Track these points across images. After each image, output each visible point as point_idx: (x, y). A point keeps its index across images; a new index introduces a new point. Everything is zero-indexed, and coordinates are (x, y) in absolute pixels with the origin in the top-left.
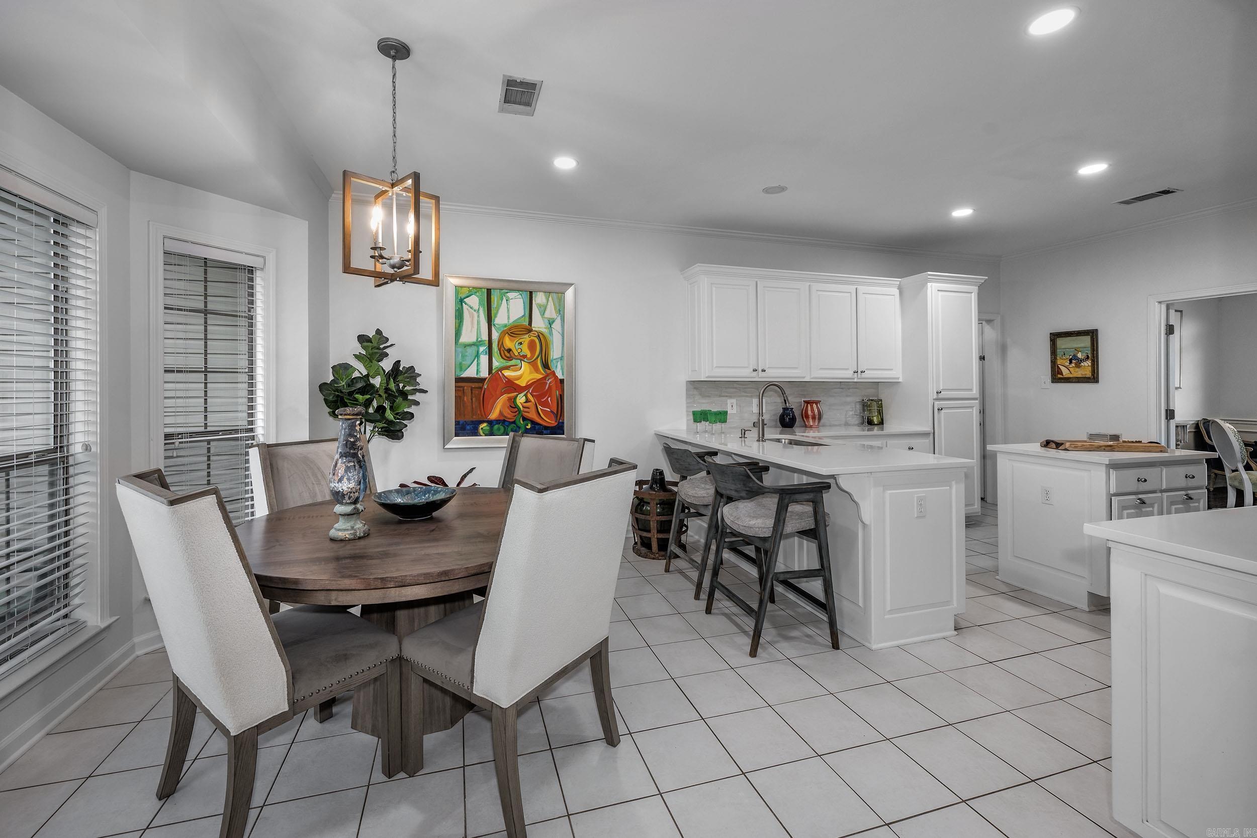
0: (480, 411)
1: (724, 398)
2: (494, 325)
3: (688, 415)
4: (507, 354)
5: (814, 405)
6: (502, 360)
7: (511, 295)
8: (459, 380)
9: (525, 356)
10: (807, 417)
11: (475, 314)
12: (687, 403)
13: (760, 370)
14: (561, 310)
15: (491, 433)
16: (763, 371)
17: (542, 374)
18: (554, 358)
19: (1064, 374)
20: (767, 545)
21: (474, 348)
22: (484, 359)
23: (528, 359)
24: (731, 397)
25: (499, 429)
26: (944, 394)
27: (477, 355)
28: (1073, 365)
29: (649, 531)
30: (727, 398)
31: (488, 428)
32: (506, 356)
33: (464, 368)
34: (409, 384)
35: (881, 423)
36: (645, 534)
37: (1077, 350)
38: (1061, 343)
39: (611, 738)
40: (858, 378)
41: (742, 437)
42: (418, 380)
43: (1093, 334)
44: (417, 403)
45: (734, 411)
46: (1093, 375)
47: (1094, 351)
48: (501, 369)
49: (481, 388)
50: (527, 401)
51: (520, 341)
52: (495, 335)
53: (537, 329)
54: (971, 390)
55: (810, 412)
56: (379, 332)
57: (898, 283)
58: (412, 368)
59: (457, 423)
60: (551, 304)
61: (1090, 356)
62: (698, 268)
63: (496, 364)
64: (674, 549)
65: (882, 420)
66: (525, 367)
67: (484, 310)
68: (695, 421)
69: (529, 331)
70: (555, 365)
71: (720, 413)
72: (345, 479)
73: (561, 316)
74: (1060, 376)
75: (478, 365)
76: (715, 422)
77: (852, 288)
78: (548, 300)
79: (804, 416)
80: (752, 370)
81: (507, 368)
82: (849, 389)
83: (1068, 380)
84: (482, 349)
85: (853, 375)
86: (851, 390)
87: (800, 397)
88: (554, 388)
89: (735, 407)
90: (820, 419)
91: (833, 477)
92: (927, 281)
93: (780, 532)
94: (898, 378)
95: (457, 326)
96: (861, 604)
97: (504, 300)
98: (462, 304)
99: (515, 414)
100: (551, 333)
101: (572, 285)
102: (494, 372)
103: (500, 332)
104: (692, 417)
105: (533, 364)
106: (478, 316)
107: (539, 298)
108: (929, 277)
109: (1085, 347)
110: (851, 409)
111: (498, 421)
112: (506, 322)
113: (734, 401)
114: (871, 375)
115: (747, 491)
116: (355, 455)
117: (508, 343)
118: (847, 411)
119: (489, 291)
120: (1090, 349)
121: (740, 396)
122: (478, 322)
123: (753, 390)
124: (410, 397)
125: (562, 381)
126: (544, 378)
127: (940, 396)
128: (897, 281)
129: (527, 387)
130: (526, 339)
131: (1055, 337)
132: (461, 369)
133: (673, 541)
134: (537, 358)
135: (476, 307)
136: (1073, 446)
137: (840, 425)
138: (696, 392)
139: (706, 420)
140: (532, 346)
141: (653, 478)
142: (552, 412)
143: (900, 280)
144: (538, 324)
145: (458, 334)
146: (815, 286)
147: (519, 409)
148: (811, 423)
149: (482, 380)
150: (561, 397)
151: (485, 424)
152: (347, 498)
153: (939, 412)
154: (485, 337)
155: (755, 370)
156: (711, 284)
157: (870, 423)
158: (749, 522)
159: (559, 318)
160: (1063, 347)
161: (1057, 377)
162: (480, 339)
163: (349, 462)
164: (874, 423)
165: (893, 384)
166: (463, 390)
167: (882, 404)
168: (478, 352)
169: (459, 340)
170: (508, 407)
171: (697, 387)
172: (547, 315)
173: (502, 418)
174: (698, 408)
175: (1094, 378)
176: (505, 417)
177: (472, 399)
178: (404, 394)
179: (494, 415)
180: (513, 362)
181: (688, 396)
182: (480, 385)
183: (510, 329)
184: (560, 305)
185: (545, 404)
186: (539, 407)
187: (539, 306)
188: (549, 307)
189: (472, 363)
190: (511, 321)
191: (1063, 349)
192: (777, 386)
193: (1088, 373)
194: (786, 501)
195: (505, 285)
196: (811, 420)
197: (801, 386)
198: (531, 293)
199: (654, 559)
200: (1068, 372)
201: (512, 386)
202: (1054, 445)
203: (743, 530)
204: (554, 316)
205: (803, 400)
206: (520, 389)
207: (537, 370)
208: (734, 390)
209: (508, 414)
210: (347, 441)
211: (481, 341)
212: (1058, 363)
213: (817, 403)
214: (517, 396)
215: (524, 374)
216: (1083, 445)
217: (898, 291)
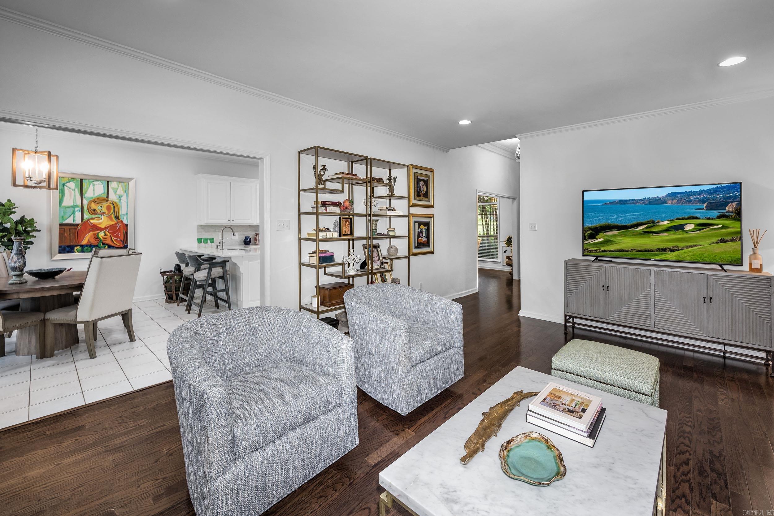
0: (76, 240)
2: (85, 197)
3: (196, 240)
4: (93, 212)
6: (89, 215)
7: (95, 183)
8: (61, 225)
9: (104, 213)
11: (73, 192)
12: (198, 235)
14: (126, 191)
15: (83, 251)
16: (233, 221)
17: (115, 222)
18: (122, 214)
20: (205, 283)
21: (72, 209)
22: (78, 215)
23: (106, 214)
24: (216, 232)
25: (87, 249)
27: (74, 212)
29: (172, 291)
30: (214, 232)
31: (80, 249)
32: (92, 213)
33: (64, 218)
34: (30, 227)
36: (169, 293)
39: (132, 339)
41: (217, 249)
42: (35, 225)
44: (34, 237)
48: (89, 220)
49: (76, 229)
50: (106, 235)
51: (101, 205)
52: (85, 203)
53: (112, 200)
55: (257, 238)
56: (9, 201)
58: (32, 220)
59: (60, 247)
60: (120, 187)
62: (200, 175)
63: (86, 216)
66: (104, 218)
67: (78, 190)
68: (198, 242)
69: (107, 200)
70: (123, 217)
71: (210, 239)
72: (17, 262)
73: (126, 194)
75: (74, 217)
78: (118, 186)
79: (255, 240)
81: (93, 219)
84: (76, 209)
88: (122, 229)
91: (230, 257)
93: (209, 277)
95: (60, 197)
97: (91, 185)
98: (64, 186)
99: (97, 242)
100: (120, 202)
101: (133, 179)
102: (84, 221)
103: (88, 201)
105: (110, 217)
106: (75, 193)
107: (113, 185)
111: (87, 246)
112: (92, 196)
113: (219, 233)
115: (197, 264)
116: (21, 254)
117: (93, 206)
119: (82, 181)
122: (75, 196)
124: (31, 234)
125: (127, 225)
126: (116, 224)
129: (106, 228)
130: (105, 205)
132: (63, 219)
134: (112, 214)
135: (73, 187)
138: (202, 230)
140: (108, 208)
141: (175, 269)
142: (121, 240)
144: (112, 197)
145: (61, 201)
147: (100, 240)
148: (258, 243)
149: (77, 225)
150: (127, 233)
151: (78, 247)
152: (18, 269)
154: (79, 203)
155: (229, 220)
156: (207, 183)
158: (200, 276)
159: (125, 195)
162: (75, 204)
163: (19, 256)
166: (64, 230)
168: (74, 211)
169: (61, 205)
170: (93, 238)
171: (203, 227)
172: (118, 193)
173: (89, 244)
174: (201, 237)
176: (92, 243)
177: (70, 234)
178: (27, 233)
179: (84, 242)
180: (97, 216)
181: (198, 232)
182: (76, 227)
183: (95, 199)
184: (126, 188)
185: (117, 236)
186: (113, 238)
187: (113, 189)
188: (119, 189)
189: (70, 216)
190: (96, 195)
194: (211, 267)
195: (92, 177)
196: (258, 241)
198: (108, 182)
201: (96, 228)
203: (198, 279)
204: (122, 193)
205: (256, 233)
206: (101, 229)
207: (111, 219)
209: (93, 241)
210: (18, 249)
211: (75, 205)
214: (99, 232)
215: (103, 222)
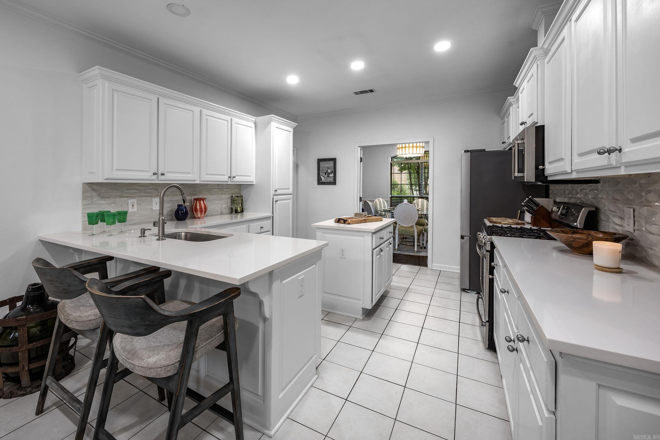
1: (126, 199)
3: (84, 216)
5: (202, 202)
10: (196, 210)
12: (83, 205)
13: (160, 173)
16: (163, 174)
19: (323, 180)
20: (173, 385)
24: (132, 197)
26: (279, 192)
28: (326, 176)
30: (128, 198)
35: (242, 211)
37: (328, 168)
38: (322, 164)
40: (231, 182)
41: (141, 236)
43: (334, 160)
45: (135, 210)
46: (334, 181)
47: (335, 169)
54: (289, 189)
55: (198, 207)
57: (254, 120)
61: (333, 171)
64: (50, 384)
65: (243, 209)
68: (91, 223)
71: (119, 213)
74: (321, 181)
76: (113, 223)
77: (229, 118)
79: (194, 210)
80: (152, 174)
82: (224, 189)
83: (324, 183)
85: (228, 179)
86: (225, 190)
87: (191, 196)
89: (135, 206)
90: (205, 212)
92: (271, 120)
93: (188, 366)
94: (253, 182)
96: (260, 393)
104: (86, 219)
108: (272, 118)
109: (331, 167)
110: (225, 203)
113: (135, 201)
114: (239, 179)
115: (145, 325)
118: (222, 204)
120: (333, 167)
121: (140, 196)
123: (152, 190)
127: (277, 193)
128: (253, 119)
131: (320, 161)
133: (51, 373)
136: (352, 221)
137: (217, 215)
138: (94, 194)
139: (103, 220)
141: (29, 293)
143: (255, 118)
146: (205, 112)
148: (199, 216)
153: (276, 203)
155: (155, 174)
156: (113, 90)
157: (236, 212)
158: (149, 360)
160: (322, 166)
161: (320, 182)
164: (238, 212)
165: (249, 186)
167: (242, 198)
171: (95, 189)
174: (95, 210)
175: (334, 183)
181: (84, 197)
191: (323, 167)
192: (176, 187)
193: (332, 181)
194: (196, 325)
196: (199, 213)
197: (193, 187)
199: (23, 395)
200: (324, 179)
202: (343, 222)
203: (139, 371)
205: (193, 197)
208: (135, 191)
212: (320, 175)
213: (203, 199)
216: (355, 221)
217: (254, 125)
